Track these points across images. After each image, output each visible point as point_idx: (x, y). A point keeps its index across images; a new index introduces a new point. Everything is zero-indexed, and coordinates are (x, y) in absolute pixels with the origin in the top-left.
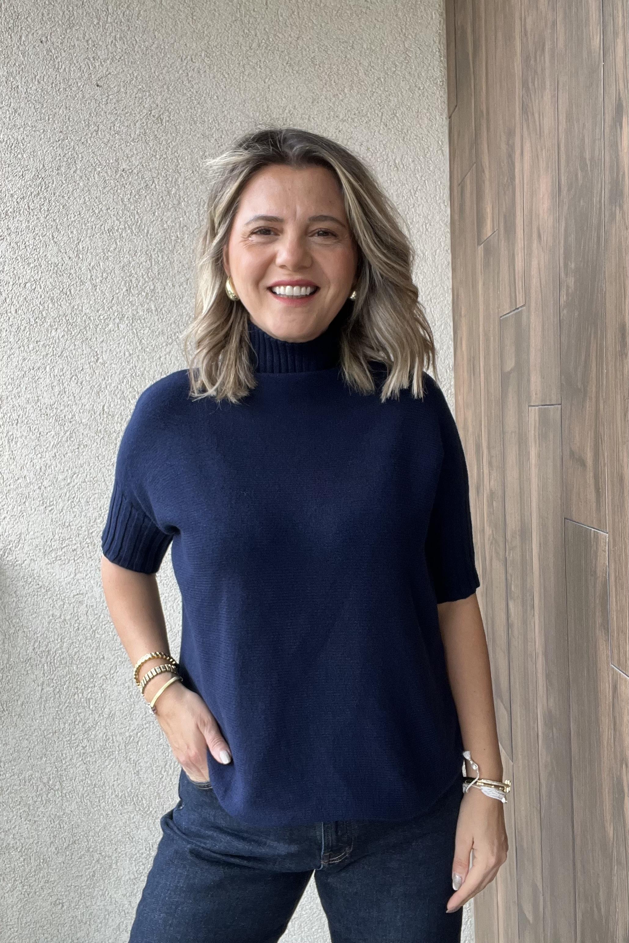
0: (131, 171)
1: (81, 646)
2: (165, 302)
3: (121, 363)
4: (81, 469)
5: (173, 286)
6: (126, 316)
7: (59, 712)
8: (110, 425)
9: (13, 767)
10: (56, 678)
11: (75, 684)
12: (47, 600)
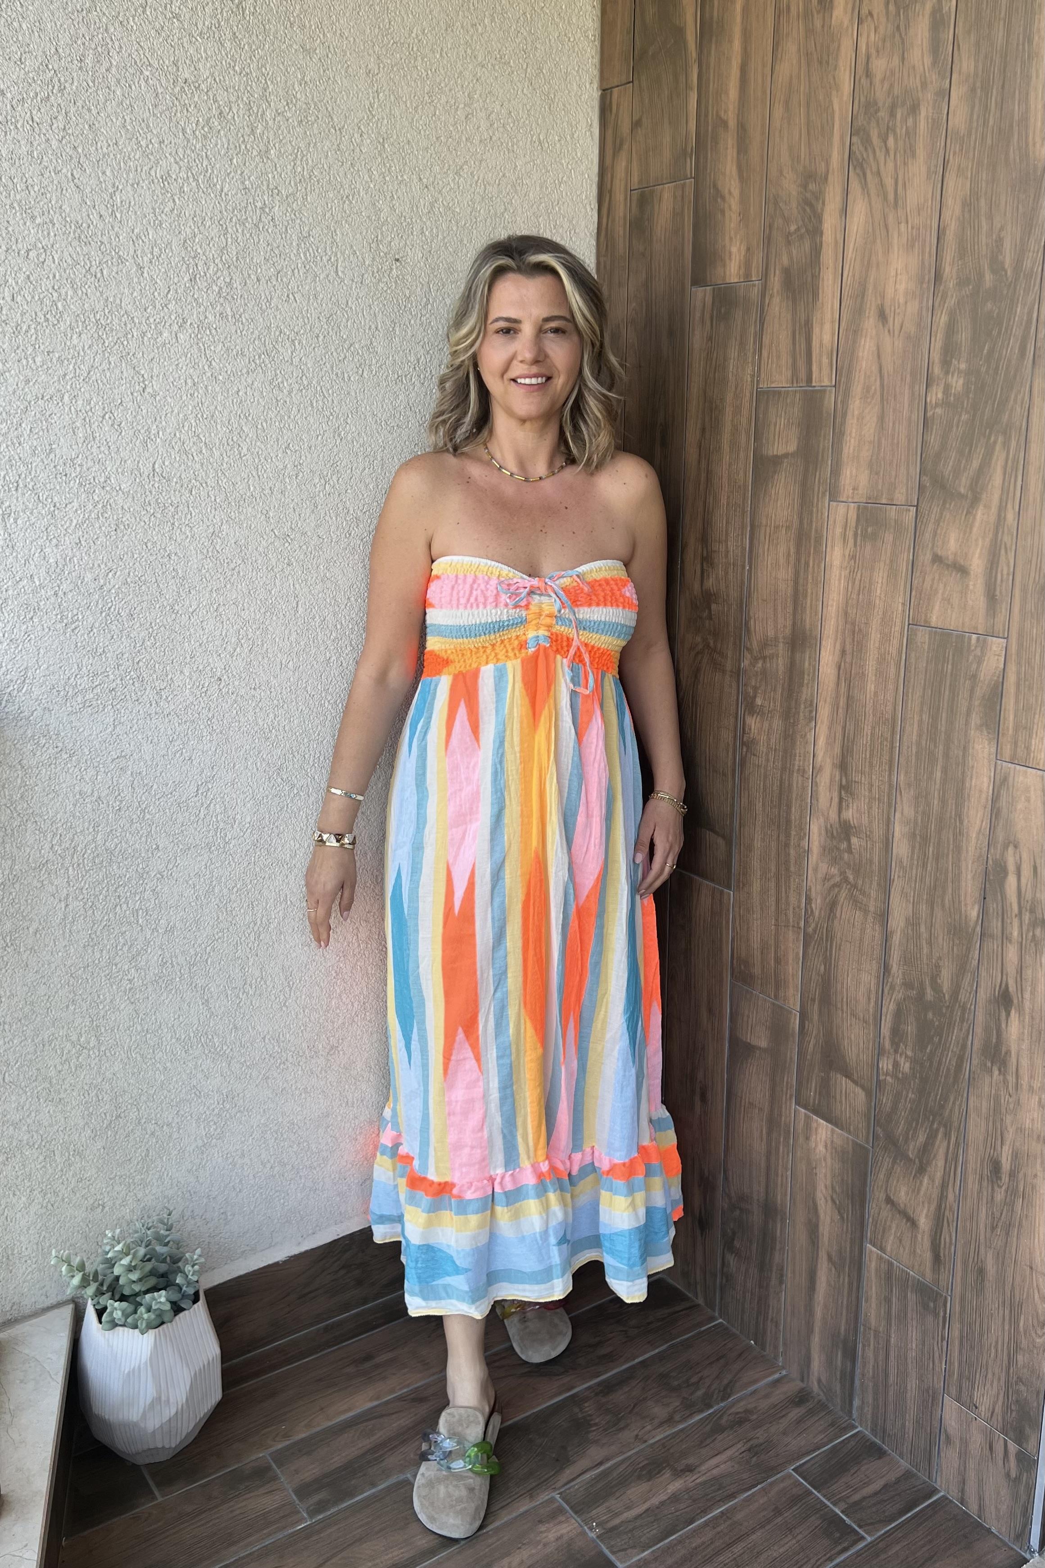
0: (197, 85)
1: (124, 834)
2: (246, 305)
3: (181, 397)
4: (121, 563)
5: (258, 280)
6: (188, 324)
7: (93, 936)
8: (164, 494)
9: (25, 1028)
10: (87, 886)
11: (115, 891)
12: (71, 771)
